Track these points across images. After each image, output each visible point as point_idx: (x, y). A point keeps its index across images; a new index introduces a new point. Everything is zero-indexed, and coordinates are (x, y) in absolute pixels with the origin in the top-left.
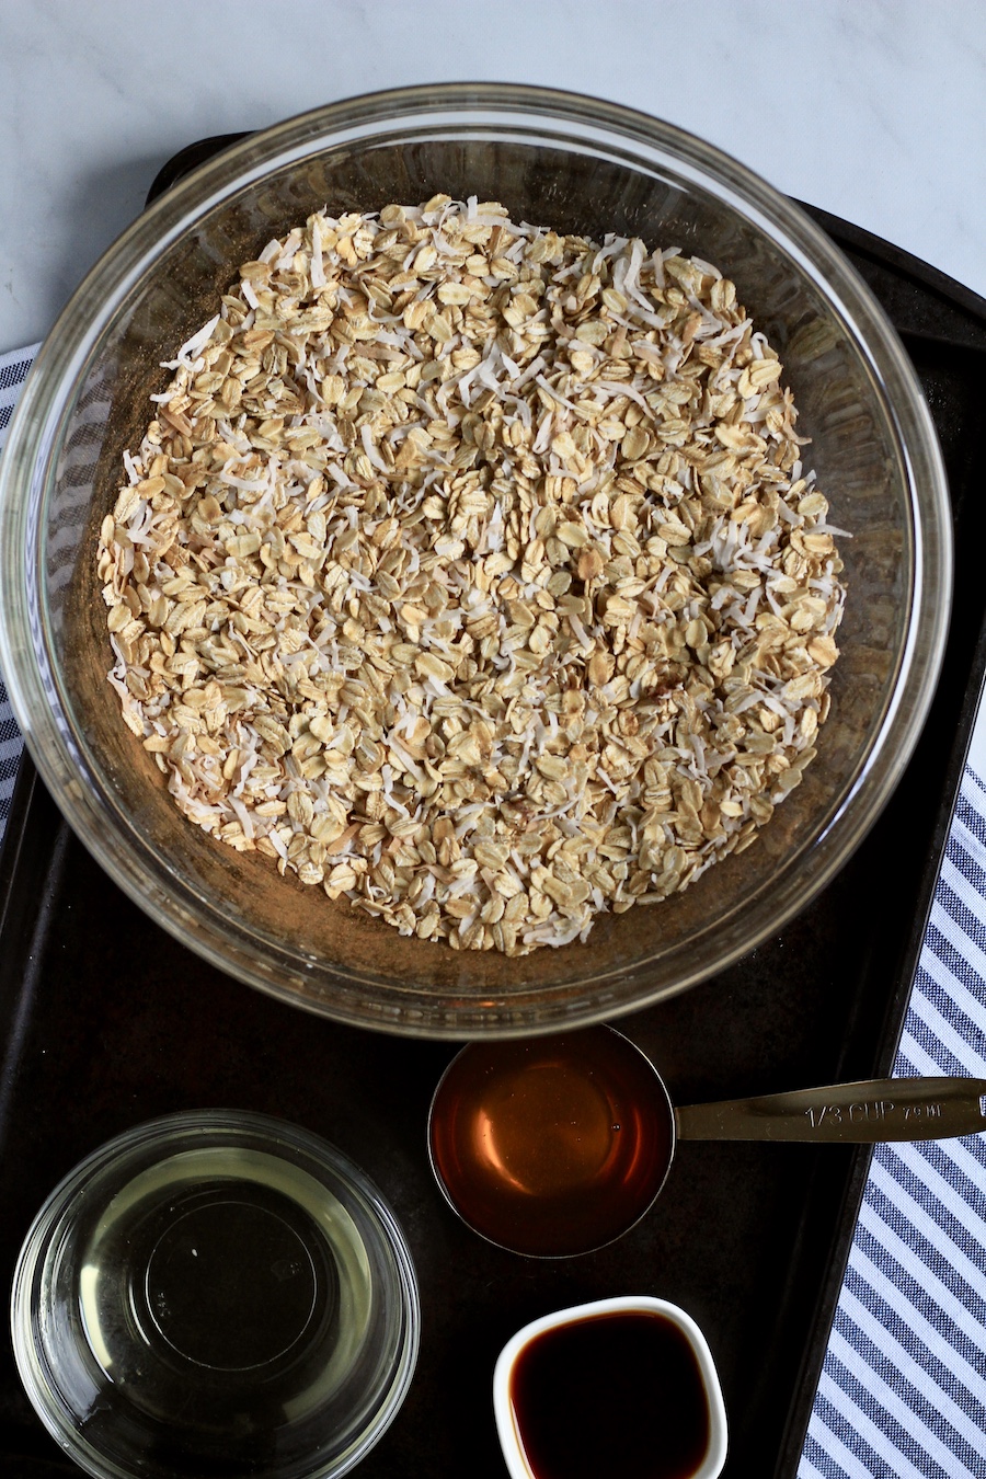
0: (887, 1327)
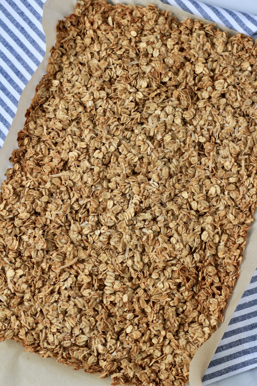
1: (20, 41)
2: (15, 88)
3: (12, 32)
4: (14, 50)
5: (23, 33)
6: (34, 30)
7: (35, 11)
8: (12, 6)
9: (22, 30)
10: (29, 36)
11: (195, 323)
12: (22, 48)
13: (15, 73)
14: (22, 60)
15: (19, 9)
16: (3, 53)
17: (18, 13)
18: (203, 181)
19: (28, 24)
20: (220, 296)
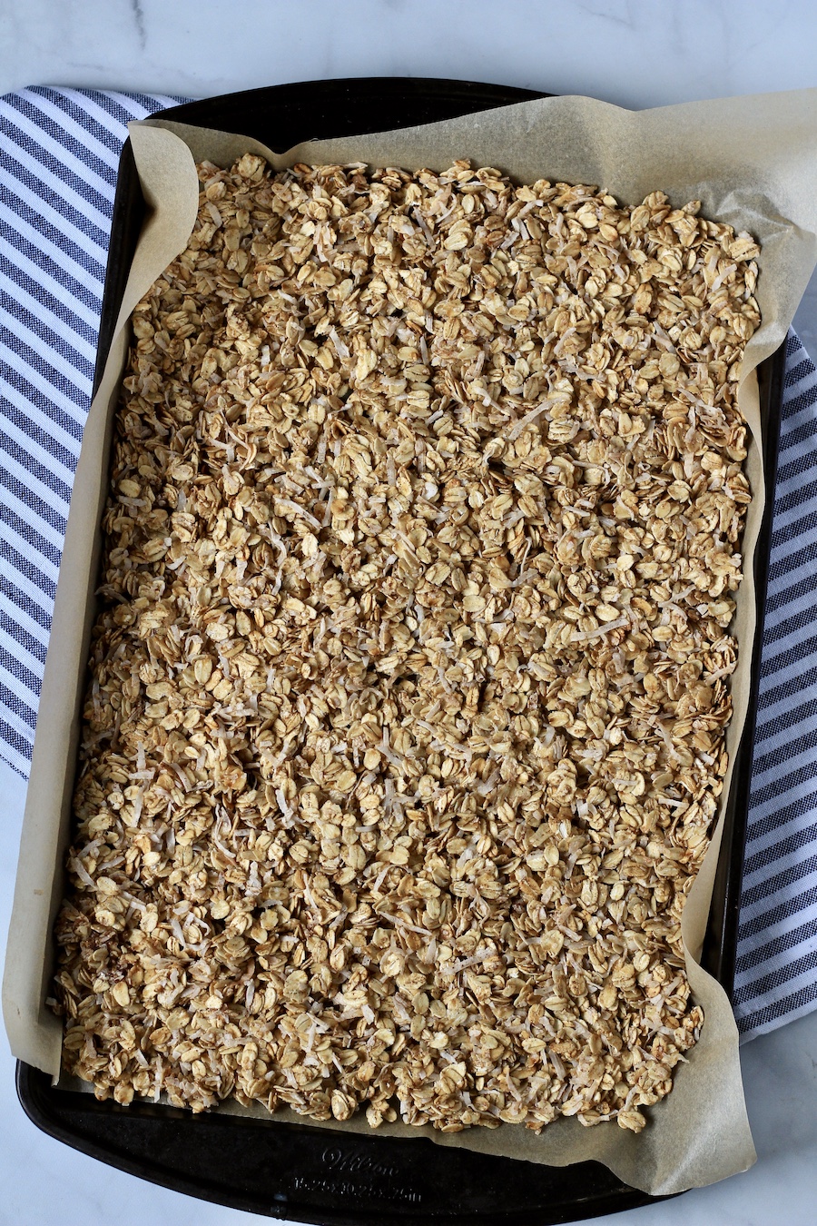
0: (55, 370)
1: (44, 292)
2: (50, 415)
3: (20, 272)
4: (34, 318)
5: (49, 271)
6: (76, 259)
7: (70, 208)
8: (10, 205)
9: (46, 263)
10: (66, 275)
11: (188, 334)
12: (52, 308)
13: (45, 375)
14: (58, 338)
15: (31, 211)
16: (5, 329)
17: (28, 221)
18: (234, 688)
19: (59, 245)
20: (142, 412)
